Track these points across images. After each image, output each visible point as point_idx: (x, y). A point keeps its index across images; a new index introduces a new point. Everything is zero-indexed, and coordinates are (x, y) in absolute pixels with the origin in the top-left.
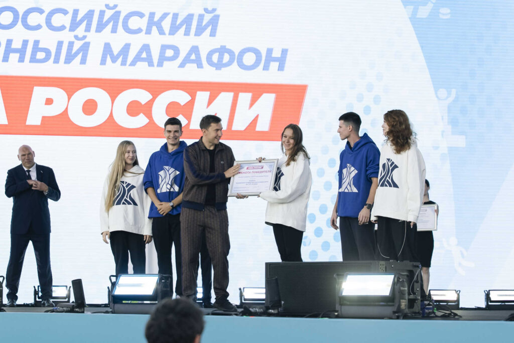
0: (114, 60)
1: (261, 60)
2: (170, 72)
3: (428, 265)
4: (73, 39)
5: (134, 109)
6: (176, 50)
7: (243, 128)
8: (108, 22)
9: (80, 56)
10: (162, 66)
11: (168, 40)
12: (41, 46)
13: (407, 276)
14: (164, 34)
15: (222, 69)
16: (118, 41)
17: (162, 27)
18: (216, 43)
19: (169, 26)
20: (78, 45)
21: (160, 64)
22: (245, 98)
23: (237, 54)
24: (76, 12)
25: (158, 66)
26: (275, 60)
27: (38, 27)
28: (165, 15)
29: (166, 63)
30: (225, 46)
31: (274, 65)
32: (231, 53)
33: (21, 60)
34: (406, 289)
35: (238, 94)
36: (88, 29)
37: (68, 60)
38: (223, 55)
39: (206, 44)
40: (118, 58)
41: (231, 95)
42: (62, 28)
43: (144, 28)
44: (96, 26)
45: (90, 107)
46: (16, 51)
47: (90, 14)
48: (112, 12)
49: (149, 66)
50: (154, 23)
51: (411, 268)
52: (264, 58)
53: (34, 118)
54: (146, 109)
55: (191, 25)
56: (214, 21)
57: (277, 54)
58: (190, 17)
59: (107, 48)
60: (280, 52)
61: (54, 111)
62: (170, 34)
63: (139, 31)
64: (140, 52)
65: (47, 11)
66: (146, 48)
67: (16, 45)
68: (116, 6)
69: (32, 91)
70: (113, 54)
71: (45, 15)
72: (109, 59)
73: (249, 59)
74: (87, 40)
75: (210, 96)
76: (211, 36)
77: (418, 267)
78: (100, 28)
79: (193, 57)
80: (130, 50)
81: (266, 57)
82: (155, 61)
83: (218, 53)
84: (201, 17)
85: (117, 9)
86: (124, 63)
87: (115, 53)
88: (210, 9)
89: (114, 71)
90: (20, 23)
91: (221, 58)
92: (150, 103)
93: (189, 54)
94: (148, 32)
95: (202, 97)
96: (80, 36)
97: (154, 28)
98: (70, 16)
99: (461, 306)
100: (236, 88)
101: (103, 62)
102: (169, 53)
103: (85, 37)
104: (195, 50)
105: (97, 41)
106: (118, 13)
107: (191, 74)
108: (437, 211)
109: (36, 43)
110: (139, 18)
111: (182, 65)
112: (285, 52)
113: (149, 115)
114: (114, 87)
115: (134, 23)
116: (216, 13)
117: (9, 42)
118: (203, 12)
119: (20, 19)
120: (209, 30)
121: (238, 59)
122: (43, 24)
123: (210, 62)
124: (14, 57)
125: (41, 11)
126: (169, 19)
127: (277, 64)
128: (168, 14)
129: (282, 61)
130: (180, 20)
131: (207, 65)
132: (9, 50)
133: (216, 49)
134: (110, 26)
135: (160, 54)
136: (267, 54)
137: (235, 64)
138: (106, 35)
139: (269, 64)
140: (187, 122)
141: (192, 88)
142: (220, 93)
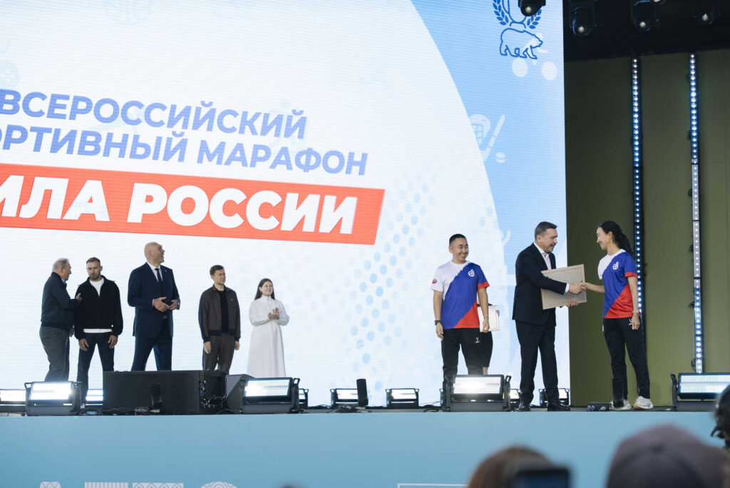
0: (210, 158)
1: (344, 164)
2: (262, 172)
4: (171, 136)
5: (229, 208)
6: (268, 151)
7: (328, 231)
8: (204, 120)
9: (178, 153)
11: (260, 140)
12: (140, 141)
14: (256, 134)
15: (310, 171)
16: (214, 138)
17: (254, 127)
18: (303, 145)
19: (261, 125)
20: (176, 141)
21: (253, 165)
22: (330, 200)
23: (322, 156)
24: (173, 108)
25: (251, 166)
26: (356, 163)
27: (138, 122)
28: (257, 115)
29: (258, 164)
30: (312, 149)
31: (356, 169)
32: (317, 155)
33: (122, 155)
35: (324, 197)
36: (185, 126)
37: (167, 158)
38: (310, 157)
39: (294, 145)
40: (214, 156)
41: (318, 197)
42: (161, 123)
43: (238, 127)
44: (192, 123)
45: (188, 206)
46: (116, 145)
47: (187, 110)
48: (208, 109)
50: (246, 123)
52: (346, 162)
53: (134, 216)
54: (241, 209)
55: (281, 125)
56: (302, 123)
57: (358, 158)
58: (279, 118)
59: (204, 145)
60: (361, 157)
61: (154, 208)
62: (261, 135)
63: (233, 130)
64: (234, 152)
65: (146, 104)
66: (239, 147)
67: (117, 139)
68: (211, 103)
69: (133, 186)
70: (209, 153)
71: (143, 110)
72: (205, 156)
73: (333, 162)
75: (299, 197)
78: (197, 125)
79: (283, 158)
80: (226, 149)
81: (348, 161)
82: (249, 161)
83: (305, 156)
84: (290, 119)
85: (212, 107)
86: (219, 162)
87: (212, 150)
88: (298, 111)
89: (210, 170)
90: (120, 115)
91: (308, 160)
92: (245, 202)
93: (280, 155)
94: (242, 131)
95: (292, 198)
96: (178, 133)
97: (247, 127)
98: (167, 111)
100: (323, 191)
101: (200, 160)
102: (261, 153)
103: (182, 134)
104: (284, 151)
105: (194, 138)
106: (213, 111)
107: (281, 175)
109: (136, 137)
110: (233, 116)
111: (273, 166)
112: (364, 156)
113: (244, 216)
114: (211, 186)
115: (229, 121)
116: (303, 115)
117: (110, 136)
118: (291, 114)
119: (120, 111)
120: (297, 132)
121: (323, 161)
122: (142, 118)
123: (299, 164)
124: (115, 151)
125: (139, 105)
126: (260, 119)
127: (358, 168)
128: (260, 113)
129: (362, 165)
130: (270, 120)
131: (297, 167)
132: (109, 144)
133: (304, 151)
134: (206, 124)
135: (253, 154)
136: (349, 158)
137: (321, 166)
138: (202, 132)
139: (351, 167)
140: (278, 223)
141: (282, 189)
142: (307, 195)
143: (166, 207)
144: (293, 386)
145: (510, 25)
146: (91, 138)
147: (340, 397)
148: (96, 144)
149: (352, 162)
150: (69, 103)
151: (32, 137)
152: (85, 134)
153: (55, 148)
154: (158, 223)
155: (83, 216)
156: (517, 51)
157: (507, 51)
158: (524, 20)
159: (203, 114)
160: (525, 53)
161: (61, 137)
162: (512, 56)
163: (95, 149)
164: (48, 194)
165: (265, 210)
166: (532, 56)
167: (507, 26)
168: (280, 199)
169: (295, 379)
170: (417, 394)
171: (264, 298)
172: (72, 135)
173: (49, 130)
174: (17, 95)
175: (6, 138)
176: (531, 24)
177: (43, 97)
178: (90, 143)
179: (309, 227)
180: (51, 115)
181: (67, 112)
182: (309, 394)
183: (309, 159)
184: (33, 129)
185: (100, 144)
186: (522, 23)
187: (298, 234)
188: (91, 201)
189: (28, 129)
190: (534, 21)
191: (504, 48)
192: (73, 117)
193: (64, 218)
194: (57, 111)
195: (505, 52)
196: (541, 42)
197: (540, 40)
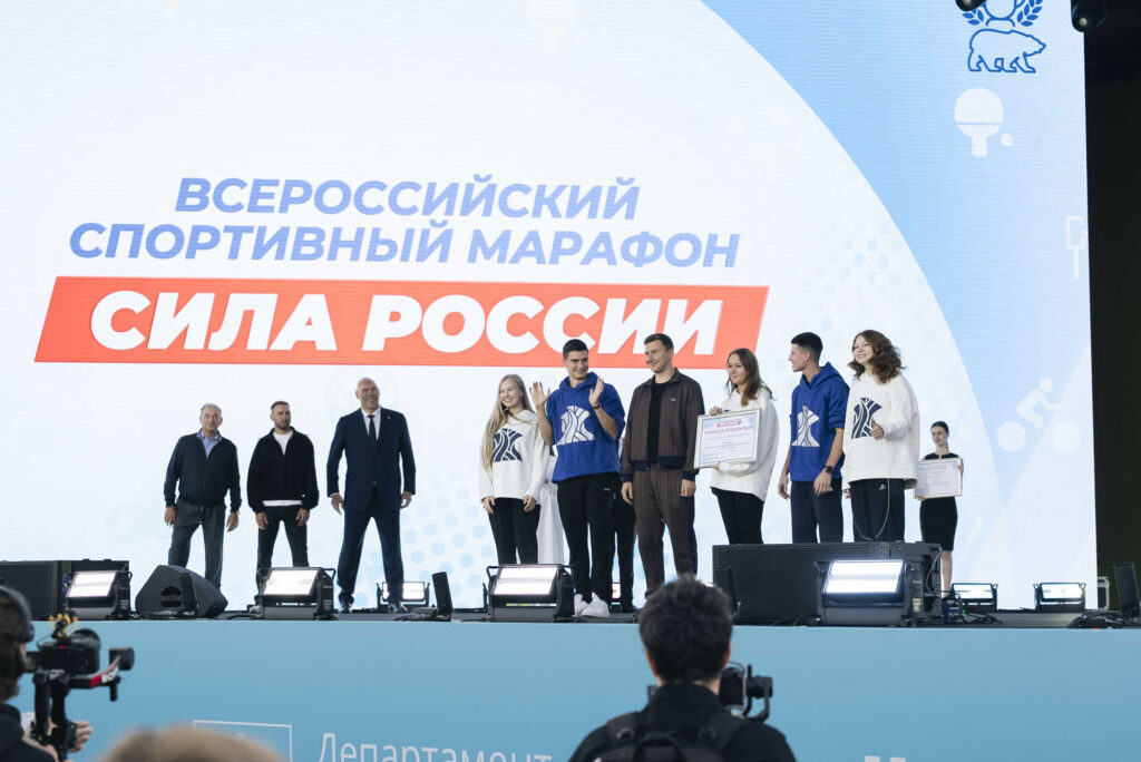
0: (488, 255)
1: (700, 253)
3: (949, 546)
4: (428, 226)
5: (517, 325)
6: (577, 239)
8: (478, 200)
9: (438, 250)
10: (556, 263)
11: (565, 224)
12: (382, 236)
13: (922, 563)
14: (560, 216)
15: (644, 265)
17: (555, 206)
18: (634, 228)
19: (566, 202)
20: (435, 234)
21: (554, 260)
22: (678, 306)
23: (665, 243)
24: (432, 187)
25: (551, 263)
26: (721, 250)
27: (379, 209)
28: (560, 189)
29: (562, 258)
30: (648, 233)
31: (720, 259)
32: (657, 242)
33: (355, 257)
34: (920, 582)
36: (449, 211)
37: (422, 257)
39: (620, 229)
40: (494, 252)
41: (658, 302)
42: (413, 210)
43: (530, 208)
44: (461, 206)
45: (454, 324)
46: (346, 244)
47: (453, 188)
48: (483, 186)
49: (538, 262)
50: (544, 201)
51: (927, 553)
52: (704, 250)
53: (373, 341)
54: (535, 325)
55: (598, 202)
56: (632, 195)
57: (723, 242)
58: (595, 192)
59: (478, 239)
60: (728, 240)
61: (402, 329)
62: (567, 217)
63: (523, 212)
64: (525, 243)
65: (391, 185)
66: (533, 237)
67: (348, 235)
68: (489, 177)
69: (371, 300)
70: (486, 247)
71: (387, 192)
72: (480, 254)
73: (683, 250)
74: (448, 227)
75: (627, 305)
76: (626, 217)
77: (937, 549)
78: (466, 211)
79: (602, 249)
80: (511, 240)
81: (708, 248)
82: (548, 255)
83: (637, 244)
84: (613, 191)
85: (491, 182)
86: (501, 259)
87: (490, 244)
88: (625, 179)
89: (489, 271)
90: (352, 203)
91: (642, 249)
92: (541, 316)
93: (596, 244)
94: (537, 213)
96: (439, 221)
97: (545, 209)
98: (423, 192)
99: (999, 607)
100: (665, 293)
101: (472, 258)
102: (567, 243)
103: (445, 223)
104: (604, 238)
105: (462, 228)
106: (493, 187)
107: (600, 273)
108: (961, 468)
109: (376, 232)
110: (522, 193)
111: (586, 261)
112: (734, 239)
113: (539, 334)
114: (488, 295)
115: (516, 200)
116: (634, 184)
117: (337, 232)
118: (614, 183)
119: (352, 198)
120: (623, 210)
121: (667, 250)
122: (386, 205)
123: (626, 255)
124: (344, 253)
125: (381, 186)
126: (566, 193)
127: (724, 256)
128: (565, 187)
129: (730, 253)
130: (581, 196)
131: (622, 260)
132: (337, 242)
133: (635, 237)
134: (481, 206)
135: (554, 245)
136: (709, 243)
137: (663, 257)
138: (476, 218)
139: (712, 257)
140: (593, 343)
141: (600, 293)
142: (641, 301)
143: (420, 328)
145: (987, 24)
146: (309, 237)
148: (317, 244)
149: (713, 247)
150: (278, 191)
151: (226, 239)
152: (302, 231)
153: (259, 252)
154: (409, 350)
155: (298, 344)
156: (999, 63)
157: (981, 65)
158: (1012, 14)
159: (476, 193)
160: (1014, 65)
161: (268, 237)
162: (991, 71)
163: (317, 250)
164: (248, 316)
165: (574, 325)
166: (1027, 69)
167: (982, 25)
168: (596, 308)
172: (282, 235)
173: (250, 230)
174: (205, 184)
175: (190, 243)
176: (1025, 19)
177: (242, 184)
178: (308, 243)
180: (253, 208)
181: (276, 202)
183: (644, 247)
184: (227, 229)
185: (323, 244)
186: (1008, 19)
187: (626, 357)
188: (309, 323)
189: (221, 230)
190: (1030, 13)
191: (975, 59)
192: (283, 209)
193: (271, 348)
194: (262, 202)
195: (977, 65)
196: (1041, 46)
197: (1040, 43)
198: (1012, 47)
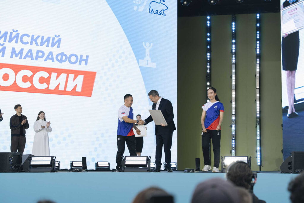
0: (16, 56)
2: (40, 63)
5: (25, 79)
6: (43, 53)
7: (70, 90)
8: (14, 38)
9: (1, 53)
10: (37, 60)
11: (40, 48)
14: (38, 45)
15: (62, 63)
16: (18, 47)
17: (37, 42)
18: (59, 51)
19: (40, 42)
21: (36, 59)
22: (71, 76)
23: (68, 57)
25: (35, 60)
26: (84, 60)
28: (38, 37)
29: (39, 59)
30: (63, 53)
31: (83, 62)
32: (66, 56)
35: (69, 75)
36: (5, 41)
38: (63, 57)
39: (56, 51)
40: (18, 55)
41: (66, 75)
43: (30, 42)
44: (8, 39)
48: (16, 33)
49: (32, 59)
52: (79, 59)
54: (30, 79)
55: (49, 42)
56: (59, 40)
57: (84, 57)
58: (49, 38)
59: (14, 50)
60: (86, 57)
62: (40, 46)
63: (27, 43)
64: (28, 53)
66: (30, 51)
68: (17, 31)
70: (16, 53)
72: (14, 55)
73: (73, 59)
74: (4, 46)
75: (57, 75)
76: (58, 47)
78: (10, 41)
79: (50, 57)
80: (24, 52)
82: (34, 57)
83: (60, 56)
84: (54, 39)
85: (18, 32)
86: (21, 58)
87: (17, 53)
88: (57, 35)
89: (16, 61)
91: (62, 58)
92: (32, 76)
93: (48, 55)
94: (31, 44)
95: (54, 75)
97: (34, 42)
100: (68, 72)
101: (12, 57)
102: (40, 54)
103: (3, 44)
104: (51, 53)
105: (9, 46)
106: (18, 34)
107: (49, 64)
110: (27, 37)
111: (46, 60)
112: (87, 57)
113: (31, 82)
114: (17, 69)
115: (25, 39)
116: (60, 37)
118: (54, 37)
120: (57, 45)
121: (68, 58)
126: (40, 39)
128: (40, 36)
129: (86, 61)
130: (45, 39)
131: (56, 61)
133: (60, 54)
134: (15, 40)
135: (36, 54)
136: (80, 57)
137: (68, 61)
138: (13, 44)
139: (81, 62)
140: (47, 86)
141: (49, 71)
142: (61, 74)
144: (53, 160)
147: (74, 165)
149: (82, 59)
156: (157, 12)
157: (152, 11)
159: (13, 36)
160: (160, 13)
162: (155, 14)
165: (42, 80)
166: (163, 14)
169: (54, 157)
170: (109, 164)
171: (40, 120)
179: (61, 88)
182: (60, 164)
183: (62, 57)
187: (56, 91)
191: (151, 10)
195: (151, 12)
196: (167, 8)
197: (167, 7)
198: (160, 7)
